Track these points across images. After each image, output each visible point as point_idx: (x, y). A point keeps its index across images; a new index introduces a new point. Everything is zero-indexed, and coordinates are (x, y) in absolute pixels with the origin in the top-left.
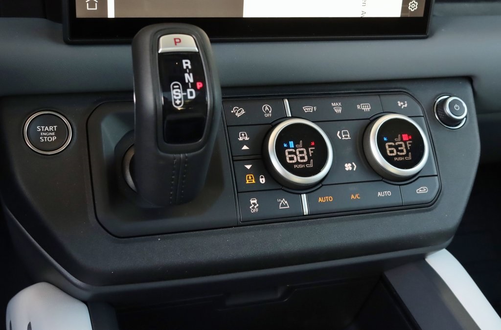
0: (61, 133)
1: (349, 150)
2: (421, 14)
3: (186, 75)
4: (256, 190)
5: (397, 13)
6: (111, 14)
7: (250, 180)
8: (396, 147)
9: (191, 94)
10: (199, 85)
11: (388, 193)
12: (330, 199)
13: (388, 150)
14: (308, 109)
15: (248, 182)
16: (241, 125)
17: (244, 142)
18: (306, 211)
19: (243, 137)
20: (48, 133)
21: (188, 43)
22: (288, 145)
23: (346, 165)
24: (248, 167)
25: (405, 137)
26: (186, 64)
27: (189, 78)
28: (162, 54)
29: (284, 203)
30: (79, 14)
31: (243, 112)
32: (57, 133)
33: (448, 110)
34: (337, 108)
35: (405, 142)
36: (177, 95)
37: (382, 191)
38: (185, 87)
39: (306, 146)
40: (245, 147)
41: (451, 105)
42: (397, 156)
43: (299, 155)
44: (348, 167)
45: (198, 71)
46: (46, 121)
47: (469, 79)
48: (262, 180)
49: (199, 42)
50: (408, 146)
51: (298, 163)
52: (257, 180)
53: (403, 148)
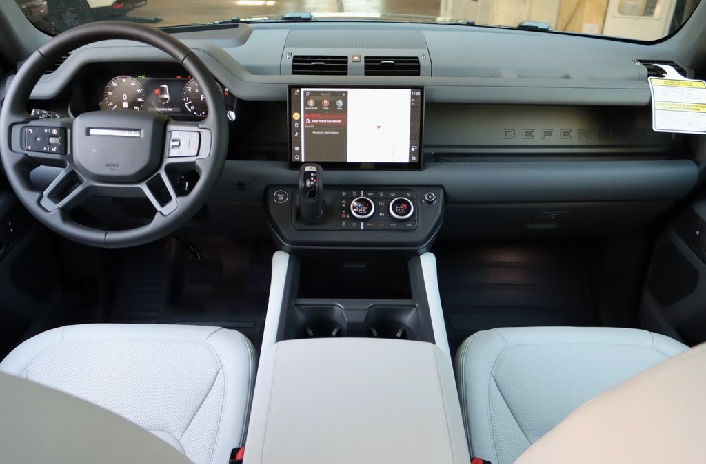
0: (285, 198)
2: (418, 161)
4: (345, 219)
5: (407, 161)
6: (303, 160)
7: (344, 216)
8: (400, 209)
9: (312, 183)
10: (315, 181)
11: (395, 225)
12: (372, 225)
13: (396, 209)
14: (370, 194)
15: (342, 217)
16: (344, 198)
18: (362, 228)
19: (344, 202)
20: (281, 197)
21: (313, 169)
22: (358, 205)
23: (379, 213)
24: (343, 212)
25: (405, 205)
26: (312, 175)
27: (312, 178)
28: (306, 171)
29: (354, 224)
30: (293, 160)
32: (284, 197)
33: (426, 198)
34: (381, 194)
35: (404, 207)
36: (308, 183)
37: (392, 224)
38: (311, 181)
39: (365, 206)
40: (343, 205)
41: (428, 197)
42: (399, 212)
43: (361, 208)
44: (381, 214)
45: (315, 178)
46: (281, 193)
47: (442, 187)
48: (348, 216)
49: (317, 169)
51: (361, 211)
52: (346, 217)
53: (403, 209)
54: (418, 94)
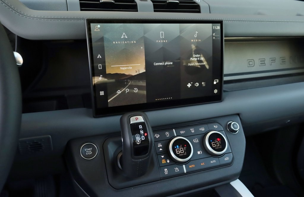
1: (199, 146)
2: (219, 94)
3: (141, 131)
4: (166, 165)
8: (215, 143)
9: (143, 138)
10: (146, 134)
11: (214, 161)
12: (193, 166)
13: (213, 145)
14: (182, 132)
15: (163, 163)
16: (159, 141)
17: (160, 147)
18: (185, 171)
19: (160, 145)
20: (89, 151)
21: (140, 119)
22: (177, 147)
23: (198, 152)
24: (163, 157)
25: (218, 139)
26: (140, 127)
27: (142, 132)
28: (131, 124)
29: (177, 169)
31: (159, 136)
32: (92, 151)
33: (232, 127)
34: (192, 130)
35: (218, 141)
36: (138, 139)
37: (212, 161)
38: (141, 135)
39: (183, 147)
40: (161, 149)
41: (233, 125)
42: (216, 147)
43: (181, 150)
44: (199, 153)
47: (238, 114)
48: (168, 161)
49: (144, 119)
50: (220, 142)
51: (181, 153)
52: (166, 161)
53: (218, 144)
54: (219, 28)
